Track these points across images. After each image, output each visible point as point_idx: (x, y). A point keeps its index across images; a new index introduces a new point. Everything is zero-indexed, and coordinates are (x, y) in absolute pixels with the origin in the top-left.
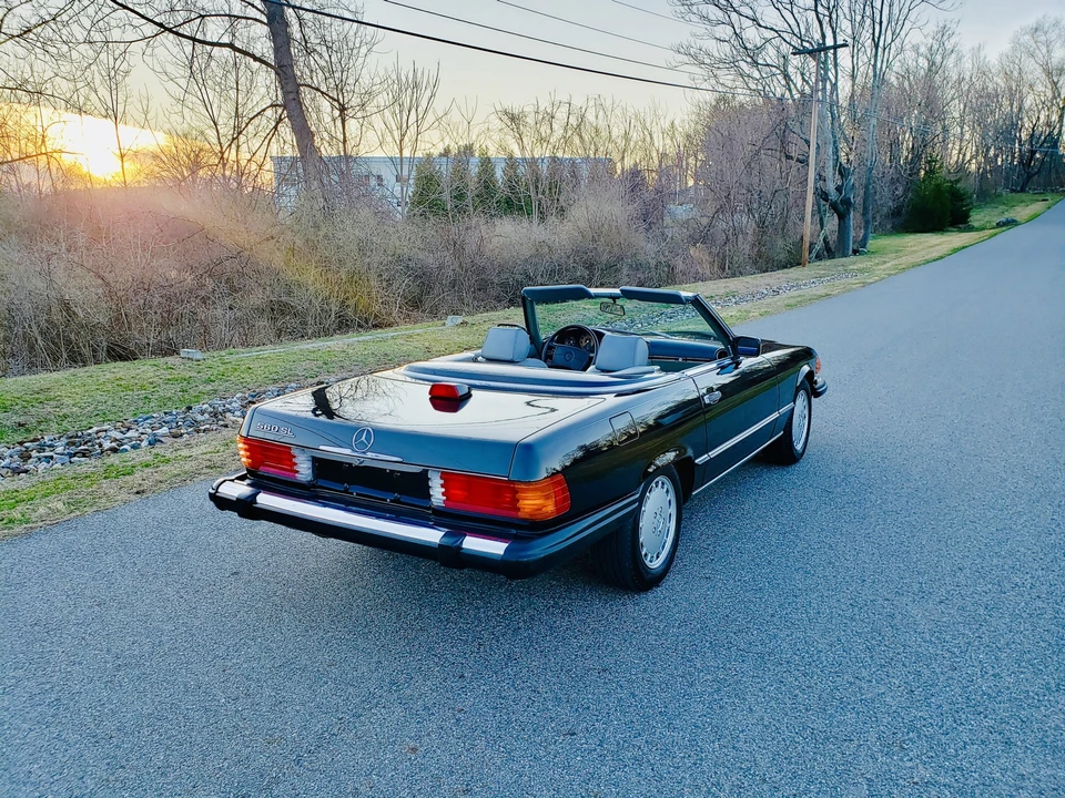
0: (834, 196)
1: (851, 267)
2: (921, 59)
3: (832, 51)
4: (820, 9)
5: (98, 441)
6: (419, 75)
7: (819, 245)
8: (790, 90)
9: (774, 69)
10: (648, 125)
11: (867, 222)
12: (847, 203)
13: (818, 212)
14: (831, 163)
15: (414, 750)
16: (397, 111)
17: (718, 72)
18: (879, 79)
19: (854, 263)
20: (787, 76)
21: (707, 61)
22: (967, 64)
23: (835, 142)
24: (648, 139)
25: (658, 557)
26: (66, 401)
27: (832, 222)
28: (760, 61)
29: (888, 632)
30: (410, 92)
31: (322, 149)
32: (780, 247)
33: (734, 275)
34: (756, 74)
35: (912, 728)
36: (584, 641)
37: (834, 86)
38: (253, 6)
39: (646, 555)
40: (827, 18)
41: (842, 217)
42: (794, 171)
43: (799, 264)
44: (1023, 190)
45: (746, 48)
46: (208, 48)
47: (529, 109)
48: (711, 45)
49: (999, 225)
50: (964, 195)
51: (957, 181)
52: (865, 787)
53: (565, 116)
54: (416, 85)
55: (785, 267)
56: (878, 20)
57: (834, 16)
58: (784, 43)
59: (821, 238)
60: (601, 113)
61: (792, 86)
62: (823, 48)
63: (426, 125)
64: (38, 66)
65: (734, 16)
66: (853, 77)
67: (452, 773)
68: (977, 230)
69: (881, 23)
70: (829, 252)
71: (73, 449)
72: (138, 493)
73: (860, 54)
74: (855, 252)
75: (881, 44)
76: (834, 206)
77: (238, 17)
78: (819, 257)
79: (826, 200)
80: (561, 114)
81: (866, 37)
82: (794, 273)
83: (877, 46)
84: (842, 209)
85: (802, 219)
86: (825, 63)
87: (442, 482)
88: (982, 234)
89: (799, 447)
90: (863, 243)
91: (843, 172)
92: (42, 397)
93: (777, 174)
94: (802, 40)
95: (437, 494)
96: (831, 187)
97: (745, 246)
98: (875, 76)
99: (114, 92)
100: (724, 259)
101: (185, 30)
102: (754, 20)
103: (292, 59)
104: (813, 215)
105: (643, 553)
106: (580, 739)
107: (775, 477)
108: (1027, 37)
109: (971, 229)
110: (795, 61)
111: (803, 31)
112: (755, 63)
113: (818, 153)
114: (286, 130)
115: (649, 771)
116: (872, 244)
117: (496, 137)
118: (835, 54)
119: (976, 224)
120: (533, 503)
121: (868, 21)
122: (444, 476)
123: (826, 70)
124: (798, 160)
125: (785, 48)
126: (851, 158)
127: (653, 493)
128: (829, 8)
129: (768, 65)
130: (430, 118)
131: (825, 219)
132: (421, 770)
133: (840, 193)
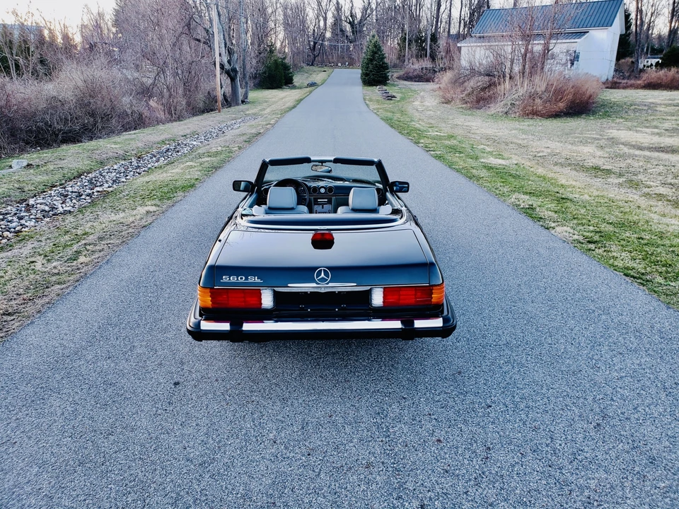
0: (227, 67)
7: (222, 97)
11: (246, 83)
12: (234, 70)
27: (227, 83)
32: (200, 98)
41: (233, 80)
43: (212, 110)
44: (312, 65)
49: (308, 85)
50: (289, 66)
51: (283, 58)
59: (222, 93)
74: (243, 102)
76: (228, 73)
78: (223, 106)
79: (224, 69)
84: (232, 75)
90: (246, 96)
91: (230, 52)
96: (225, 60)
109: (295, 87)
116: (251, 96)
119: (296, 85)
126: (234, 42)
133: (230, 65)
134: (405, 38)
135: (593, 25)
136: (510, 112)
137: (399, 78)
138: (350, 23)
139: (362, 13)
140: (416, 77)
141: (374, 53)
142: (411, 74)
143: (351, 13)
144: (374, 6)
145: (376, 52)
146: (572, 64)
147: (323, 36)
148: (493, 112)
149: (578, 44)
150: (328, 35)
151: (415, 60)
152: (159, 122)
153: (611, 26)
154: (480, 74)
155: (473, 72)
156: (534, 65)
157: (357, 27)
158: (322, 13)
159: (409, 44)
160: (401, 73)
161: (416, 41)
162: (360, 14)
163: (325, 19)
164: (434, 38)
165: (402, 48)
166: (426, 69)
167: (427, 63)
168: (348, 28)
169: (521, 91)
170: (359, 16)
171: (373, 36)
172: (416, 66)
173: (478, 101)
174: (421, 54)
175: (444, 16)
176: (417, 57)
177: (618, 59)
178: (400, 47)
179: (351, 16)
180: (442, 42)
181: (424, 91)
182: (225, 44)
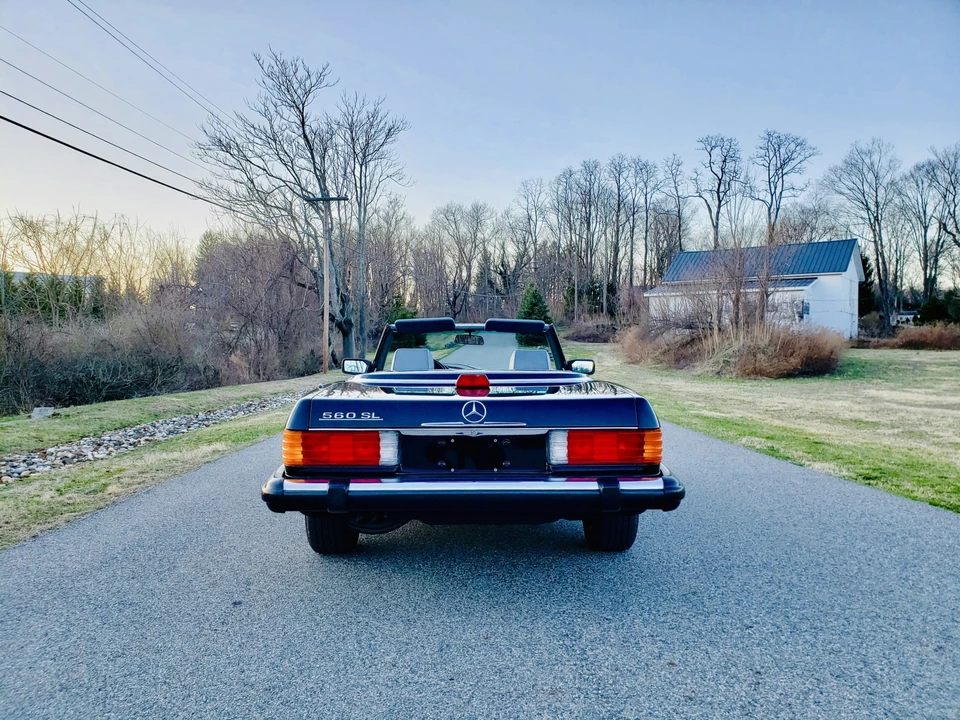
0: (339, 317)
12: (349, 323)
14: (335, 290)
20: (293, 219)
27: (338, 339)
28: (271, 204)
32: (300, 355)
33: (268, 380)
34: (269, 213)
41: (346, 334)
43: (315, 373)
45: (258, 191)
53: (91, 229)
55: (302, 375)
59: (331, 351)
60: (126, 231)
61: (298, 226)
65: (245, 163)
70: (336, 363)
76: (339, 325)
79: (335, 321)
80: (86, 228)
84: (345, 328)
91: (344, 300)
96: (337, 309)
100: (258, 366)
102: (264, 170)
108: (442, 216)
109: (428, 349)
112: (266, 205)
124: (308, 287)
125: (289, 195)
126: (350, 287)
133: (343, 315)
134: (574, 290)
135: (821, 270)
136: (724, 371)
137: (567, 338)
138: (501, 273)
139: (517, 261)
140: (589, 337)
141: (534, 305)
142: (583, 334)
143: (503, 261)
144: (531, 253)
145: (536, 306)
146: (802, 317)
147: (465, 287)
148: (699, 372)
149: (804, 293)
150: (473, 288)
151: (587, 316)
152: (239, 381)
153: (845, 270)
154: (677, 326)
155: (667, 323)
156: (750, 315)
157: (509, 279)
158: (464, 261)
159: (579, 297)
160: (570, 332)
161: (588, 293)
162: (514, 263)
163: (469, 269)
164: (612, 289)
165: (570, 302)
166: (603, 326)
167: (604, 320)
168: (499, 280)
169: (736, 346)
170: (513, 265)
171: (532, 285)
172: (590, 323)
173: (678, 360)
174: (597, 308)
175: (624, 265)
176: (590, 312)
177: (862, 312)
178: (567, 301)
179: (502, 265)
180: (623, 295)
181: (602, 351)
182: (338, 290)
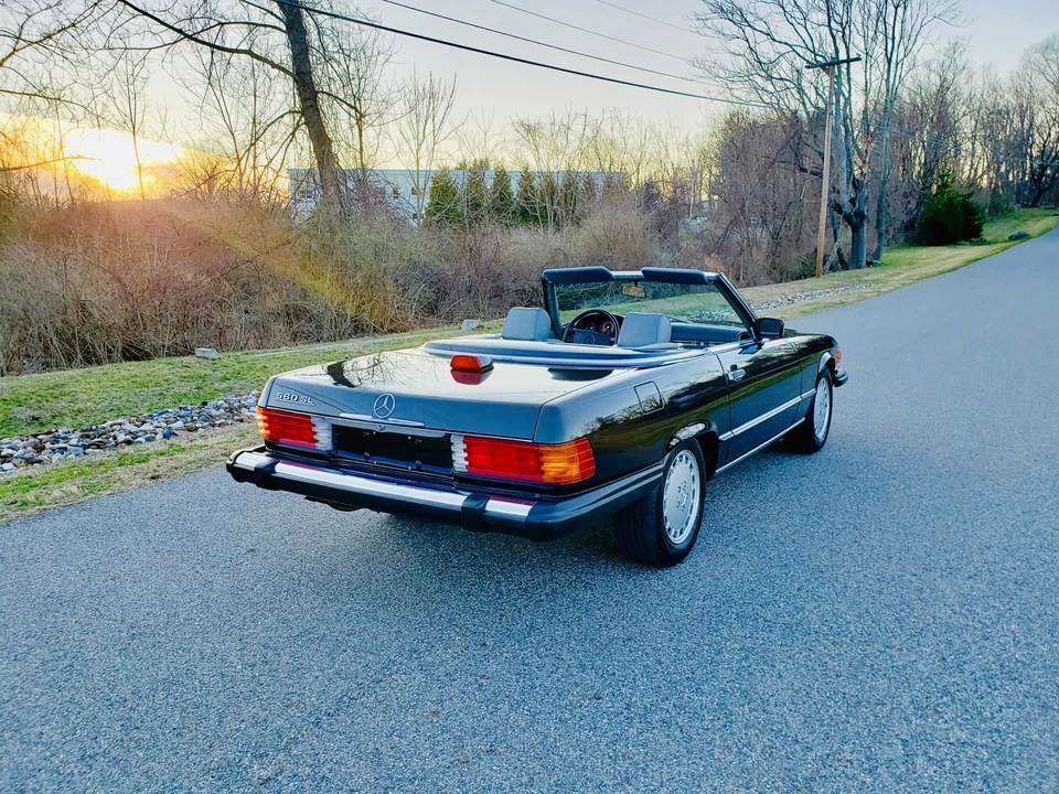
0: (847, 208)
1: (865, 278)
2: (932, 76)
3: (845, 65)
4: (833, 24)
5: (112, 434)
6: (436, 85)
7: (833, 257)
8: (804, 104)
9: (788, 83)
10: (663, 137)
11: (880, 235)
12: (860, 215)
13: (832, 223)
14: (845, 175)
15: (436, 713)
16: (414, 121)
17: (733, 86)
18: (892, 95)
19: (868, 274)
20: (800, 90)
21: (722, 74)
22: (978, 81)
23: (848, 155)
24: (663, 150)
25: (681, 533)
26: (80, 396)
27: (846, 235)
28: (775, 75)
29: (917, 605)
30: (427, 101)
31: (339, 155)
33: (748, 285)
34: (770, 88)
35: (945, 692)
36: (607, 612)
37: (848, 101)
38: (272, 13)
39: (670, 529)
40: (841, 34)
41: (856, 229)
42: (807, 185)
43: (813, 275)
44: (1034, 205)
45: (760, 62)
46: (227, 54)
47: (546, 121)
48: (727, 60)
49: (1011, 238)
50: (977, 208)
51: (970, 195)
52: (900, 747)
53: (581, 127)
54: (432, 96)
55: (799, 278)
56: (890, 36)
57: (847, 32)
58: (798, 58)
59: (835, 250)
60: (617, 125)
61: (806, 99)
62: (836, 62)
63: (442, 135)
64: (57, 72)
65: (748, 29)
66: (866, 91)
67: (475, 735)
68: (990, 243)
69: (893, 38)
70: (841, 264)
71: (87, 441)
72: (153, 478)
73: (873, 69)
74: (869, 264)
75: (894, 59)
76: (847, 218)
77: (257, 25)
78: (832, 269)
79: (840, 212)
80: (577, 126)
81: (879, 51)
82: (808, 283)
83: (889, 61)
84: (855, 221)
85: (816, 232)
86: (838, 77)
87: (465, 446)
88: (994, 247)
89: (820, 435)
90: (877, 255)
91: (856, 185)
92: (56, 392)
93: (791, 186)
94: (816, 55)
95: (460, 460)
97: (759, 257)
98: (888, 91)
99: (133, 102)
100: (739, 268)
101: (204, 37)
102: (768, 35)
103: (310, 67)
104: (827, 228)
105: (667, 528)
106: (606, 704)
107: (795, 464)
108: (1037, 55)
109: (983, 242)
110: (809, 74)
111: (817, 46)
112: (770, 78)
113: (832, 165)
114: (303, 136)
115: (677, 733)
116: (886, 256)
117: (512, 148)
118: (848, 69)
119: (988, 238)
120: (558, 466)
121: (881, 37)
122: (467, 440)
123: (839, 84)
124: (812, 173)
125: (800, 63)
126: (865, 170)
127: (677, 467)
128: (842, 24)
129: (782, 79)
130: (447, 128)
131: (839, 232)
132: (443, 732)
133: (854, 206)
